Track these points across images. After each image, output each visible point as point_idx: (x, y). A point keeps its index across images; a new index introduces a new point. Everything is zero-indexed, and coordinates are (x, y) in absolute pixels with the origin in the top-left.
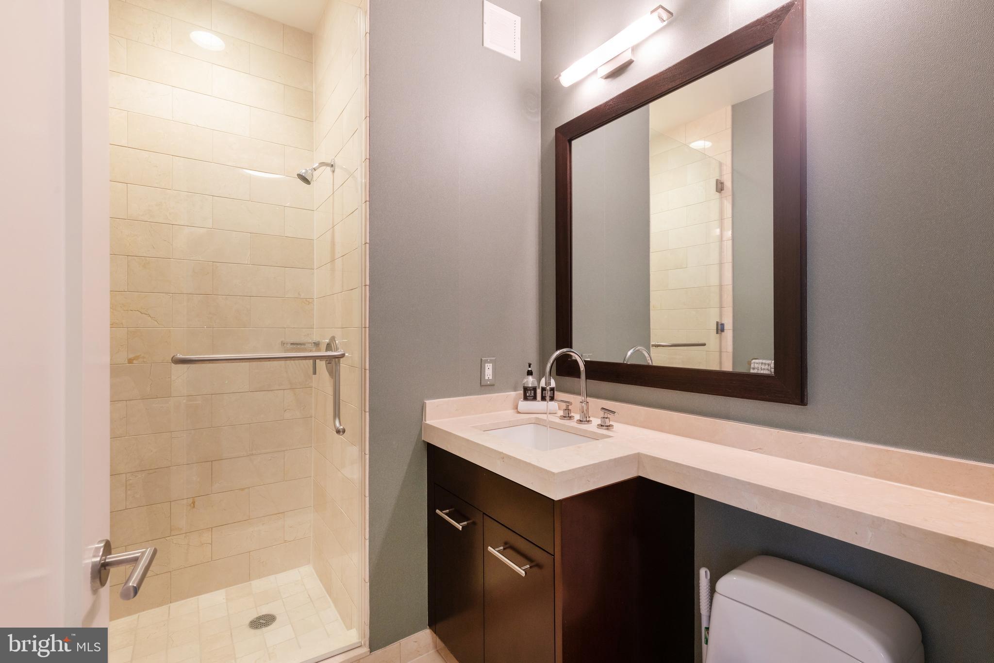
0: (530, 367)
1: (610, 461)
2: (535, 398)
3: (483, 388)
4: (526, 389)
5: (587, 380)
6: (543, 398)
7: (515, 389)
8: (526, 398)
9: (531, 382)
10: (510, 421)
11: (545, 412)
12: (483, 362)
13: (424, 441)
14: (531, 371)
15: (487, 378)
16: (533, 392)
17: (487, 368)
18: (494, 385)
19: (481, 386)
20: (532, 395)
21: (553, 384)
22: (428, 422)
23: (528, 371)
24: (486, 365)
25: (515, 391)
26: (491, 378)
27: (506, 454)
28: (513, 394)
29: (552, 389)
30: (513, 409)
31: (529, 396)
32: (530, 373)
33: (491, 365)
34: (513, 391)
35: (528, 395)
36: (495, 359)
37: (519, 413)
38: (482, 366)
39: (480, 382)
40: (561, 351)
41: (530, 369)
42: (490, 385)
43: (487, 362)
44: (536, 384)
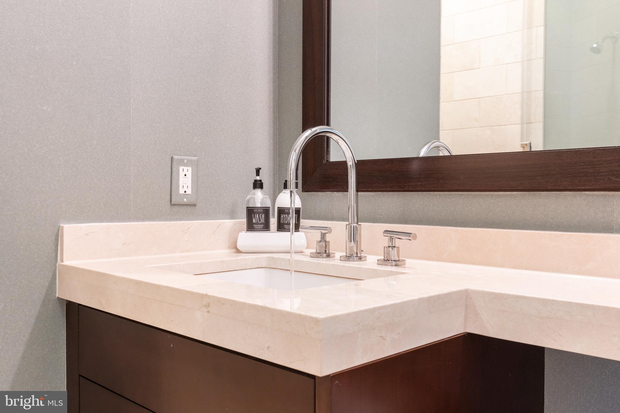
0: (258, 173)
1: (421, 300)
2: (266, 227)
3: (176, 209)
4: (251, 212)
5: (359, 193)
6: (281, 227)
7: (232, 215)
8: (251, 227)
9: (260, 201)
10: (222, 262)
11: (288, 249)
12: (174, 163)
13: (60, 300)
14: (261, 181)
15: (182, 191)
16: (263, 216)
17: (182, 174)
18: (195, 205)
19: (172, 205)
20: (263, 221)
21: (298, 203)
22: (66, 263)
23: (256, 181)
24: (181, 168)
25: (232, 219)
26: (189, 192)
27: (213, 297)
28: (228, 223)
29: (298, 211)
30: (229, 248)
31: (257, 224)
32: (258, 185)
33: (190, 169)
34: (229, 219)
35: (254, 221)
36: (198, 160)
37: (238, 251)
38: (174, 169)
39: (169, 197)
40: (314, 129)
41: (258, 178)
42: (187, 205)
43: (181, 163)
44: (268, 203)
